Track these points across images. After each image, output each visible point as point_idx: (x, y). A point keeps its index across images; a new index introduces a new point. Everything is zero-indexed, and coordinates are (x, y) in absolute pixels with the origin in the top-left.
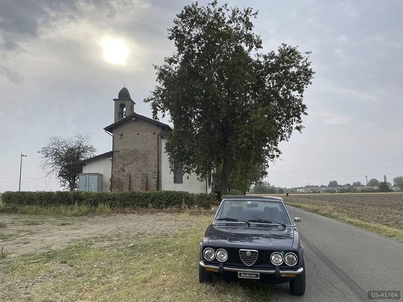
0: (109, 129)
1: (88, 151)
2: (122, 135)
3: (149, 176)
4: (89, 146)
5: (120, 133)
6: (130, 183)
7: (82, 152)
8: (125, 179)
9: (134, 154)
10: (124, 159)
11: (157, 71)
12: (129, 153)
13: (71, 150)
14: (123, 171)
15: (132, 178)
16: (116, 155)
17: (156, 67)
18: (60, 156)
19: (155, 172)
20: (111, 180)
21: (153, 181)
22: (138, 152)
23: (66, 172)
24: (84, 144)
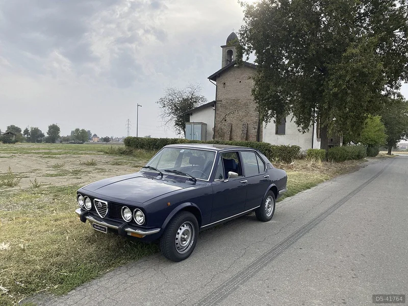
0: (214, 78)
1: (200, 101)
2: (225, 84)
3: (249, 126)
4: (201, 97)
5: (223, 81)
6: (231, 133)
7: (196, 102)
8: (226, 129)
9: (235, 104)
10: (226, 109)
11: (244, 8)
12: (231, 103)
13: (185, 100)
14: (225, 120)
15: (233, 128)
16: (219, 105)
17: (242, 4)
18: (175, 106)
19: (256, 122)
20: (214, 129)
21: (253, 132)
22: (240, 101)
23: (180, 122)
24: (196, 94)
